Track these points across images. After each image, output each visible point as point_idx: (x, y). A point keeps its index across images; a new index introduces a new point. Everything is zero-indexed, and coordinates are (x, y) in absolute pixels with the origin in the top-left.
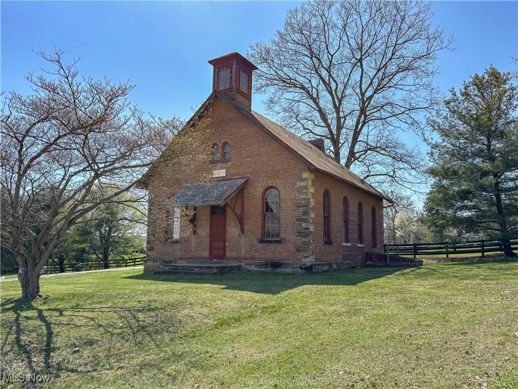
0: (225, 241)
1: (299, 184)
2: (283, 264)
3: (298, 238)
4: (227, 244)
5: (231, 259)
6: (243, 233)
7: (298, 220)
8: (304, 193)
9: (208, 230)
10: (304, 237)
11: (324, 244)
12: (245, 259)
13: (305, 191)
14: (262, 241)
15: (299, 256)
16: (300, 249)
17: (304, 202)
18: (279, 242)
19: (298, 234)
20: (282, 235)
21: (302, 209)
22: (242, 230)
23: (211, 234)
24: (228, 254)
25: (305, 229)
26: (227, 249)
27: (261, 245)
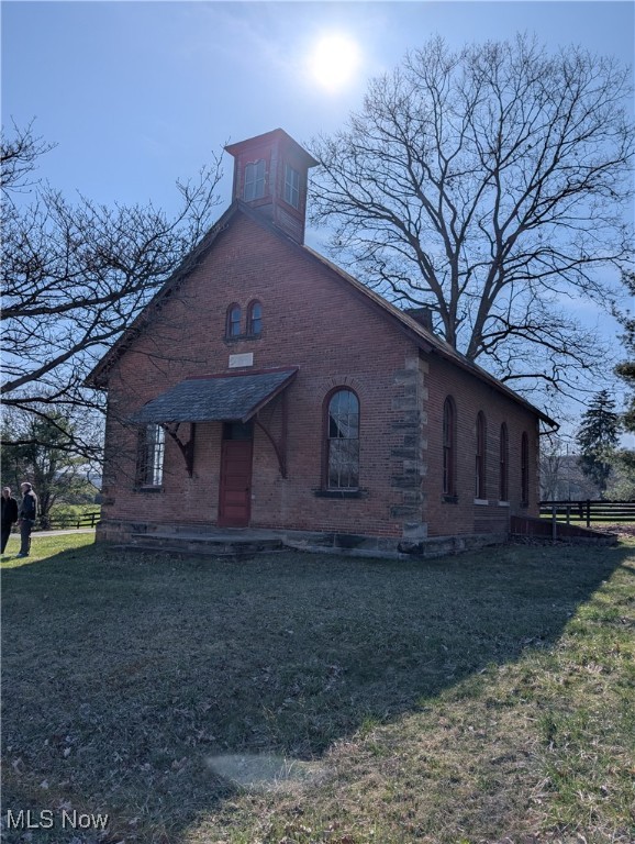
0: (248, 490)
1: (399, 381)
2: (364, 540)
3: (395, 489)
4: (253, 497)
5: (259, 526)
6: (284, 477)
7: (395, 453)
8: (409, 399)
9: (217, 470)
10: (406, 487)
11: (443, 503)
12: (288, 527)
13: (411, 396)
14: (321, 494)
15: (397, 526)
16: (399, 512)
17: (408, 418)
18: (355, 496)
19: (396, 482)
20: (363, 483)
21: (403, 433)
22: (284, 472)
23: (223, 478)
24: (255, 517)
25: (409, 471)
26: (254, 508)
27: (321, 501)
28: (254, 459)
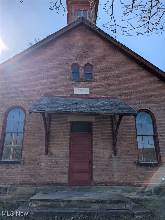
0: (90, 163)
4: (94, 167)
5: (100, 184)
6: (115, 155)
9: (67, 150)
12: (120, 185)
22: (115, 151)
23: (72, 155)
24: (96, 179)
26: (95, 173)
27: (140, 169)
28: (94, 144)
